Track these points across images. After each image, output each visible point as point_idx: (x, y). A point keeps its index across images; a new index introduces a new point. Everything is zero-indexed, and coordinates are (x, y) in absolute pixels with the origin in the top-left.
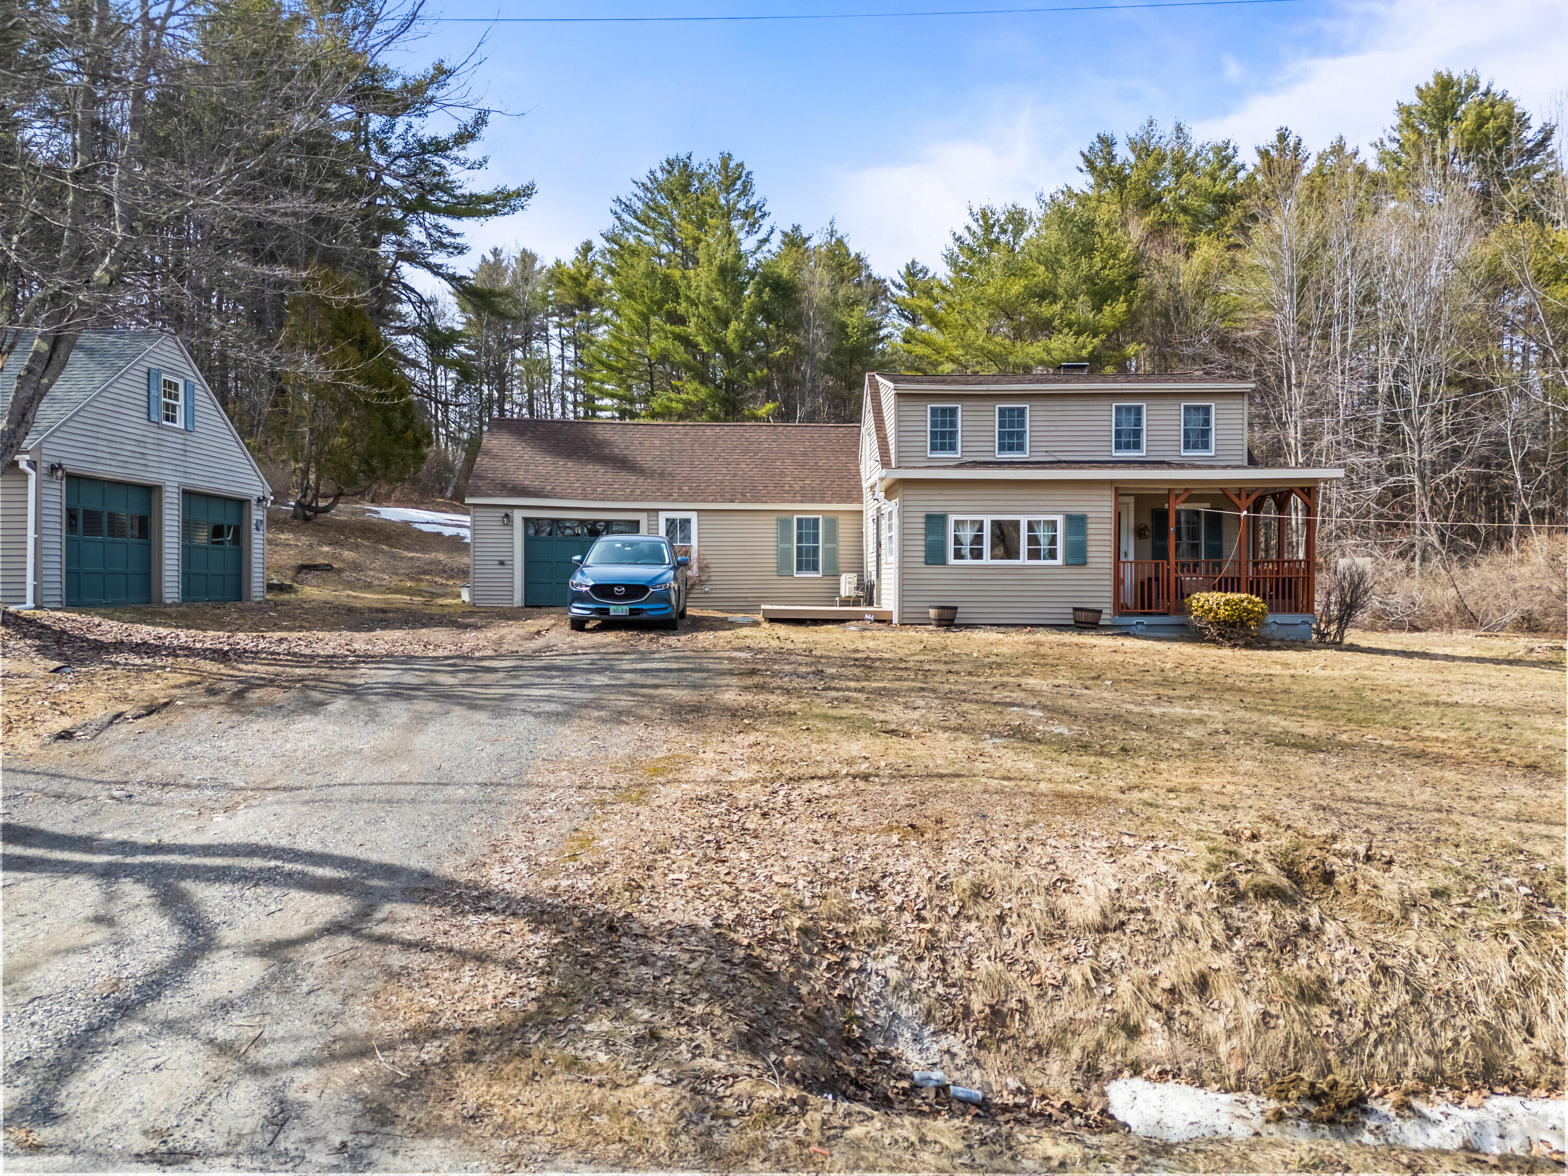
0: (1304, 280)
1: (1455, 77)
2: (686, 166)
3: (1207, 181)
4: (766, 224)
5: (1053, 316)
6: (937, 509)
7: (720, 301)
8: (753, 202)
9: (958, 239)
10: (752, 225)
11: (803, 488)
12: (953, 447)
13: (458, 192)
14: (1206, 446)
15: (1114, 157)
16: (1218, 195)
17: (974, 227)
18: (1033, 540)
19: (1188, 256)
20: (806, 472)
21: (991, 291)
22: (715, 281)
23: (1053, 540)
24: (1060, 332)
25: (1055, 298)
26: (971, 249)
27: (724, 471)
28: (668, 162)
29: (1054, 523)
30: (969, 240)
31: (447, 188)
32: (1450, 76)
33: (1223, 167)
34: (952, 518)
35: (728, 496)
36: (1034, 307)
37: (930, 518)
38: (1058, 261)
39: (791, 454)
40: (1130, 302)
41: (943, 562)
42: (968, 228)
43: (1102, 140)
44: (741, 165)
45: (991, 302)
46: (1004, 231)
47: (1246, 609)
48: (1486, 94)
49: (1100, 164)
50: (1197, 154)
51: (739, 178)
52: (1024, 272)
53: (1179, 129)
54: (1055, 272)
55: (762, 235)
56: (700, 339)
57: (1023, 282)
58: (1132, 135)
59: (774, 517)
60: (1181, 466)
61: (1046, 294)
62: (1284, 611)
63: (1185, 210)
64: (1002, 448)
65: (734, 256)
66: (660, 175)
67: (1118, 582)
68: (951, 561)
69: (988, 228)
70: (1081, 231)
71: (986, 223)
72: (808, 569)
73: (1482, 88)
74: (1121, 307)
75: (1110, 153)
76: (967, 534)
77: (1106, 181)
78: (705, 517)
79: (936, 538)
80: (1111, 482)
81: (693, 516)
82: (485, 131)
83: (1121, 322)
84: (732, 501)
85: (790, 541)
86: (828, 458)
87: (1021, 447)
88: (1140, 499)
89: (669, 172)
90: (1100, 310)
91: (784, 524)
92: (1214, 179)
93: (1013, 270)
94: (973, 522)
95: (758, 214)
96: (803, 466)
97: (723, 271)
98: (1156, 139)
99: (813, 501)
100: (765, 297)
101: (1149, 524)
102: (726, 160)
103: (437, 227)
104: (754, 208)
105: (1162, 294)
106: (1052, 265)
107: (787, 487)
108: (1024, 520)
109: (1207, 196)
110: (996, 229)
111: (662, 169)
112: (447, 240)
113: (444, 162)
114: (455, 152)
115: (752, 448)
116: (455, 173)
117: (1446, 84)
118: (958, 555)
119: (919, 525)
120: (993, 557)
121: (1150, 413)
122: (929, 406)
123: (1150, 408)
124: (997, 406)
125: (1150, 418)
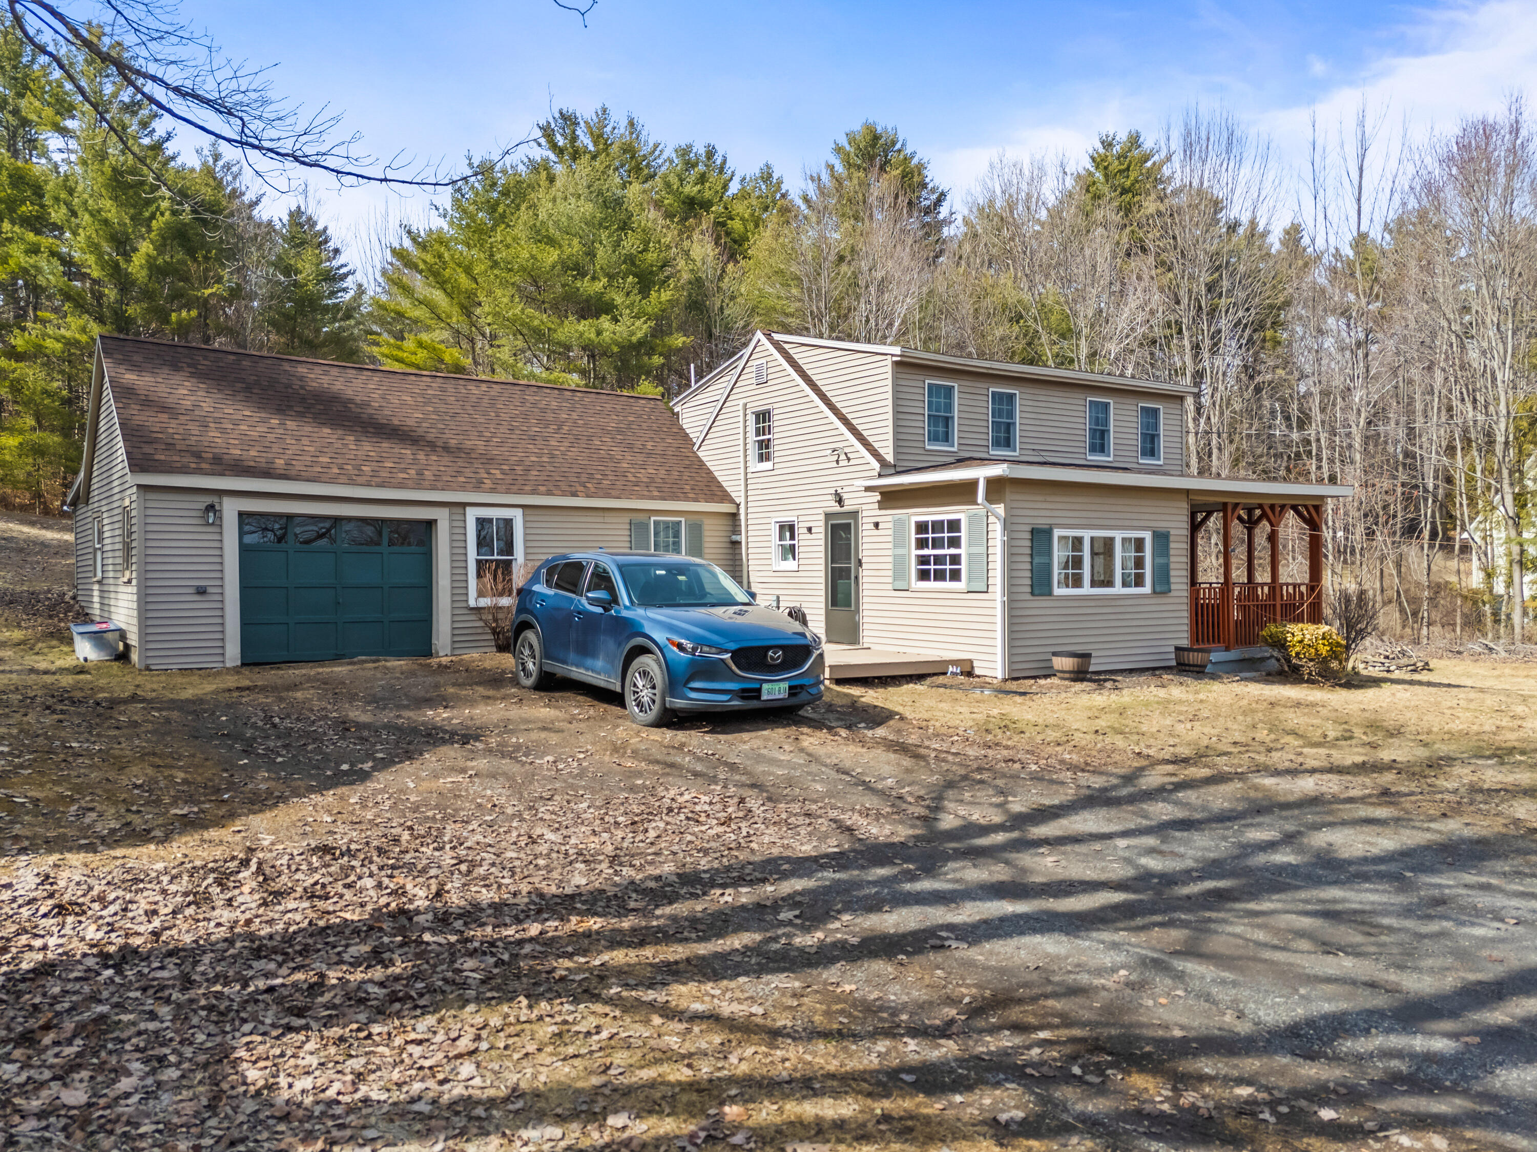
6: (1042, 522)
11: (651, 479)
12: (946, 438)
18: (1124, 562)
20: (640, 457)
23: (1142, 563)
27: (533, 449)
29: (1142, 541)
34: (1056, 534)
35: (563, 487)
37: (1035, 533)
39: (603, 430)
41: (1050, 593)
59: (626, 519)
64: (994, 443)
68: (1056, 589)
76: (1070, 555)
78: (532, 516)
79: (1042, 560)
80: (1188, 492)
81: (517, 515)
86: (653, 440)
91: (639, 529)
94: (1073, 539)
99: (674, 497)
107: (631, 478)
108: (1119, 537)
118: (1060, 582)
119: (1025, 543)
120: (1093, 584)
121: (1116, 412)
122: (926, 381)
123: (1116, 406)
124: (991, 390)
125: (1116, 417)
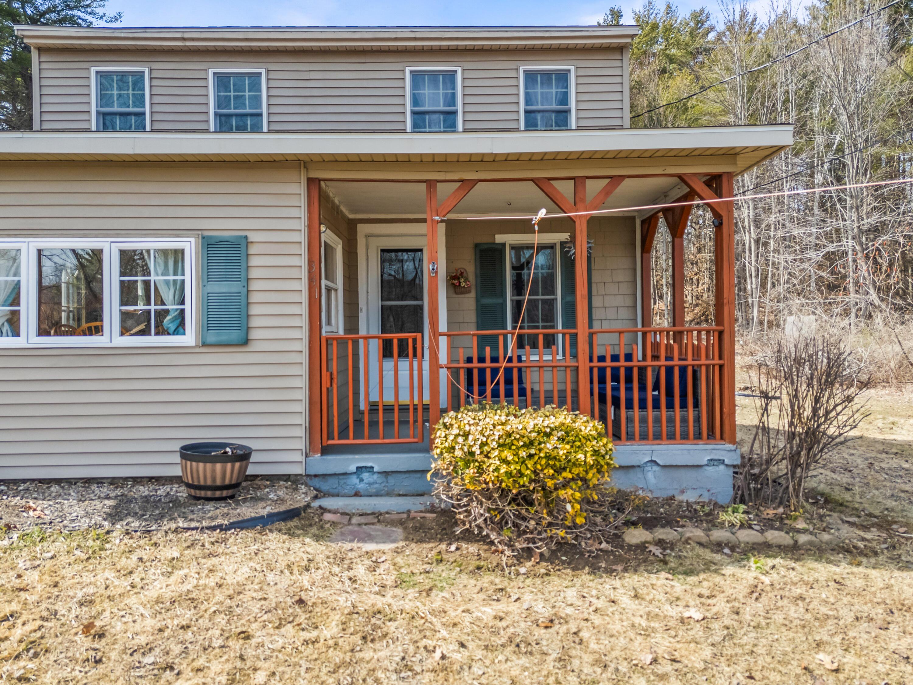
3: (687, 39)
23: (181, 293)
29: (179, 254)
62: (671, 437)
63: (671, 60)
67: (320, 379)
80: (299, 166)
98: (654, 15)
101: (473, 270)
108: (111, 250)
121: (468, 83)
122: (93, 70)
123: (468, 74)
124: (211, 71)
125: (468, 91)
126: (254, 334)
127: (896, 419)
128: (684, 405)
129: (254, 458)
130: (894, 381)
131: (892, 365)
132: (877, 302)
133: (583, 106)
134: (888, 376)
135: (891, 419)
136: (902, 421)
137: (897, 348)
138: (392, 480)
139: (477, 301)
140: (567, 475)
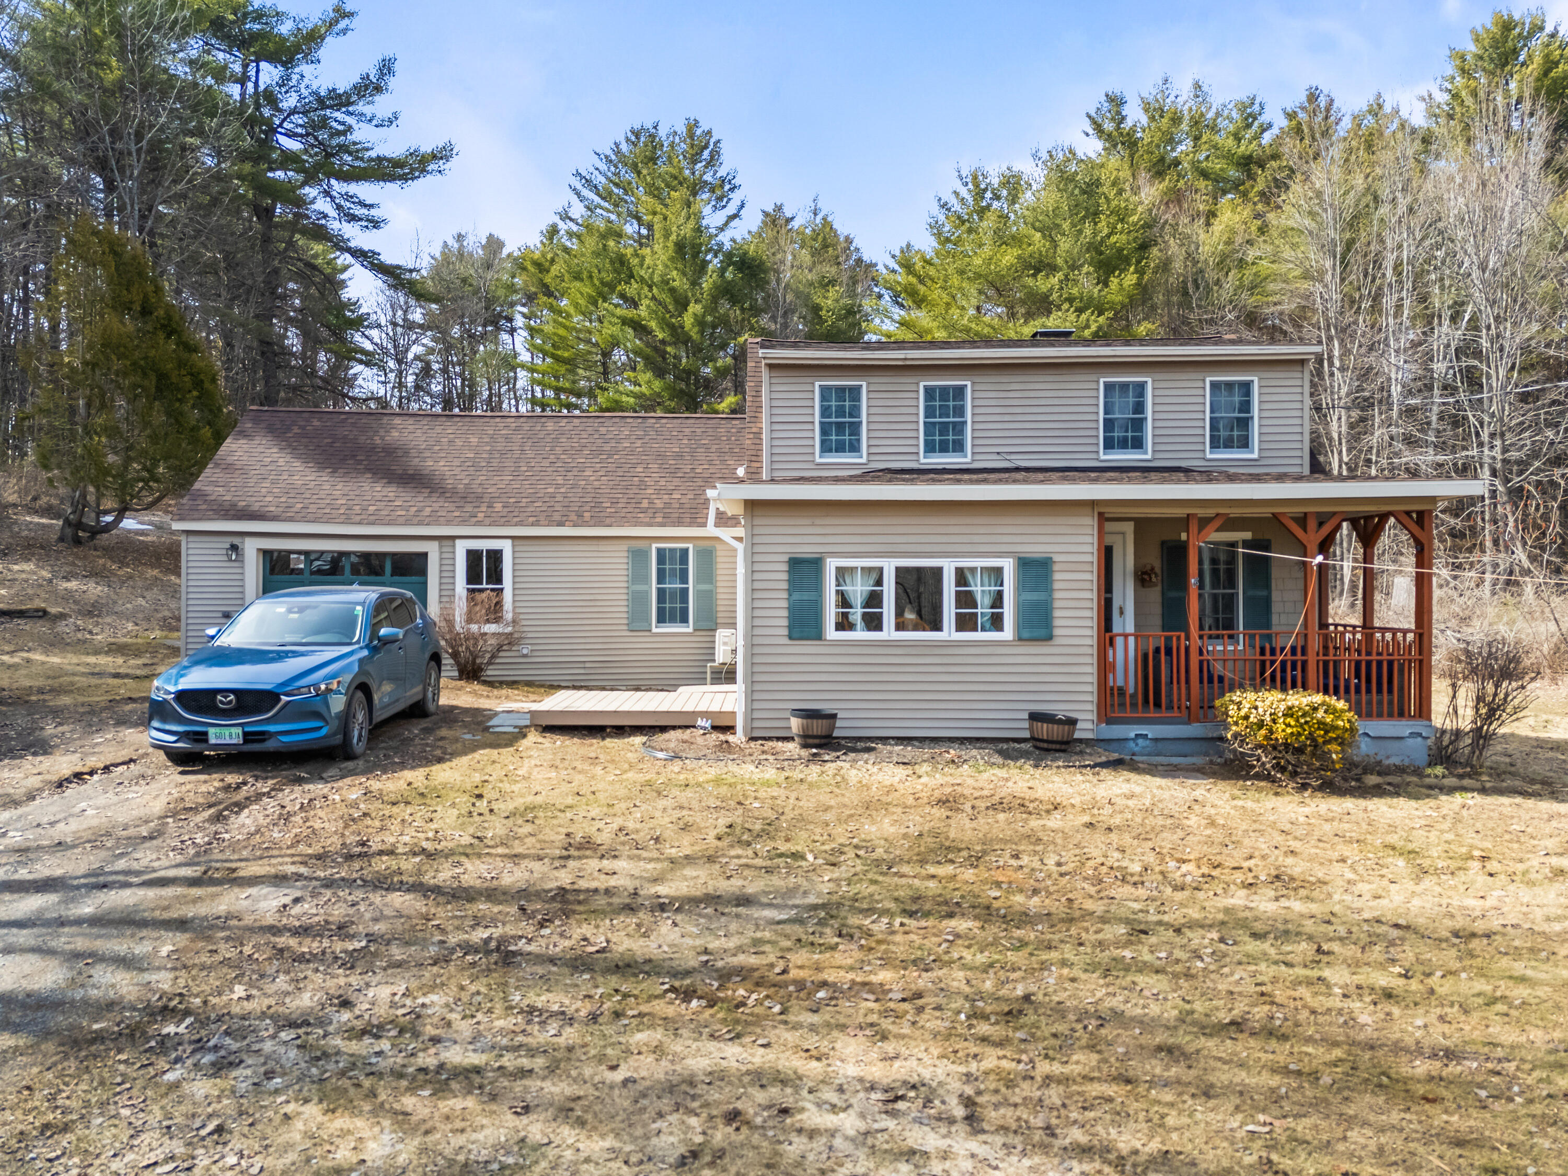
0: (1349, 244)
1: (1516, 17)
2: (653, 136)
3: (1231, 142)
4: (736, 197)
5: (1052, 289)
6: (806, 550)
7: (679, 282)
8: (722, 172)
9: (944, 205)
10: (720, 199)
11: (668, 505)
12: (854, 448)
13: (368, 154)
14: (1245, 443)
15: (1123, 118)
16: (1243, 157)
17: (964, 192)
18: (965, 599)
19: (1208, 224)
20: (677, 482)
21: (978, 261)
22: (672, 259)
23: (998, 600)
24: (1059, 308)
25: (1054, 268)
26: (959, 217)
27: (560, 480)
28: (633, 132)
29: (998, 571)
30: (957, 207)
31: (355, 150)
32: (1510, 17)
33: (1249, 126)
34: (831, 565)
35: (557, 517)
36: (1030, 281)
37: (795, 563)
38: (1058, 226)
39: (660, 456)
40: (1141, 272)
41: (818, 635)
42: (956, 194)
43: (1111, 99)
44: (709, 133)
45: (978, 276)
46: (997, 197)
47: (1321, 724)
48: (1553, 36)
49: (1108, 126)
50: (1218, 114)
51: (706, 147)
52: (1017, 240)
53: (1197, 86)
54: (1053, 241)
55: (731, 209)
56: (653, 324)
57: (1016, 252)
58: (1145, 94)
59: (624, 546)
60: (1208, 475)
61: (1042, 266)
62: (1380, 715)
63: (1204, 174)
64: (930, 448)
65: (694, 230)
66: (624, 147)
67: (1105, 667)
68: (831, 633)
69: (979, 194)
70: (1084, 192)
71: (977, 186)
72: (673, 620)
73: (1549, 29)
74: (1130, 279)
75: (1118, 113)
76: (858, 589)
77: (1115, 146)
78: (523, 547)
79: (806, 596)
80: (1092, 504)
81: (506, 547)
82: (392, 82)
83: (1131, 297)
84: (561, 524)
85: (646, 580)
86: (710, 463)
87: (959, 447)
88: (1143, 526)
89: (635, 145)
90: (1106, 284)
91: (638, 556)
92: (1238, 138)
93: (1003, 239)
94: (867, 570)
95: (727, 187)
96: (673, 473)
97: (680, 247)
98: (1172, 98)
99: (679, 523)
100: (729, 275)
101: (1157, 565)
102: (692, 126)
103: (348, 197)
104: (723, 181)
105: (1178, 266)
106: (1049, 231)
107: (645, 504)
108: (949, 567)
109: (1228, 156)
110: (988, 195)
111: (628, 140)
112: (359, 211)
113: (350, 120)
114: (361, 107)
115: (607, 447)
116: (362, 133)
117: (1507, 26)
118: (844, 624)
119: (779, 576)
120: (900, 627)
121: (1158, 392)
122: (817, 384)
123: (1158, 385)
124: (922, 384)
125: (1158, 400)
126: (1057, 632)
127: (1550, 717)
128: (1380, 691)
129: (1079, 725)
130: (1548, 671)
131: (1545, 649)
132: (1526, 563)
133: (1265, 414)
134: (1539, 664)
135: (1545, 717)
136: (1558, 719)
137: (1552, 627)
138: (1160, 745)
139: (1163, 594)
140: (1332, 735)
